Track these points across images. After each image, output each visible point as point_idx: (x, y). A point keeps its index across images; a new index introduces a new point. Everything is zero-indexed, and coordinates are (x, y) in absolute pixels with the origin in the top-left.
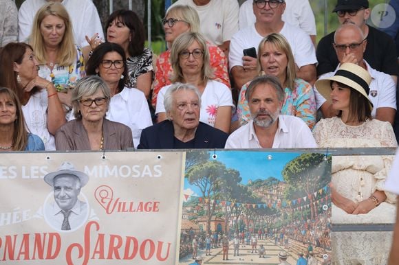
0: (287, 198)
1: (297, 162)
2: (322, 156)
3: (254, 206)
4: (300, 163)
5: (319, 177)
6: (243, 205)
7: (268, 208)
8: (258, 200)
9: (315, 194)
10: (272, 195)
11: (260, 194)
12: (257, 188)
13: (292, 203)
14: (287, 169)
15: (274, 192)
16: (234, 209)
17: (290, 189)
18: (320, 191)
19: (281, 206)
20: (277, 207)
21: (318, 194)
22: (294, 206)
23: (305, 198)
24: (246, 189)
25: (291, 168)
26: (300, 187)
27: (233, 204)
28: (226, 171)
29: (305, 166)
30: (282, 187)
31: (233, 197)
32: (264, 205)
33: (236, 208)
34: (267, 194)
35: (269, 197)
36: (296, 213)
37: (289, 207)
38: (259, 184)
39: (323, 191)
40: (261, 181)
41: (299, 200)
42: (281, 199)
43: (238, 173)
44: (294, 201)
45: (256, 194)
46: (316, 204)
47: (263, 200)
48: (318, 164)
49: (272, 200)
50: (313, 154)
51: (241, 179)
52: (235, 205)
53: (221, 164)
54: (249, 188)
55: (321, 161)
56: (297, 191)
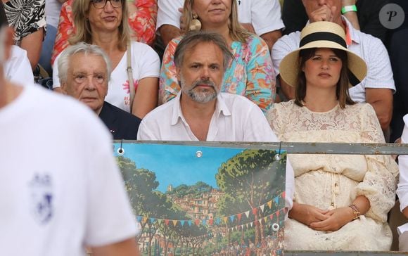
0: (223, 212)
1: (238, 162)
2: (273, 154)
3: (175, 222)
4: (242, 162)
5: (268, 184)
6: (160, 221)
7: (195, 226)
8: (181, 215)
9: (262, 207)
10: (200, 208)
11: (184, 206)
12: (180, 197)
13: (229, 219)
14: (223, 171)
15: (204, 204)
16: (147, 226)
17: (227, 199)
18: (270, 204)
19: (213, 223)
20: (208, 226)
21: (266, 208)
22: (231, 224)
23: (247, 213)
24: (164, 198)
25: (229, 170)
26: (241, 197)
27: (145, 219)
28: (136, 172)
29: (249, 168)
30: (216, 196)
31: (145, 210)
32: (190, 222)
33: (150, 224)
34: (193, 206)
35: (196, 210)
36: (234, 234)
37: (224, 226)
38: (182, 191)
39: (273, 204)
40: (185, 187)
41: (239, 215)
42: (214, 214)
43: (153, 176)
44: (232, 218)
45: (179, 205)
46: (263, 221)
47: (189, 215)
48: (266, 165)
49: (201, 215)
50: (261, 151)
51: (157, 184)
52: (148, 221)
53: (129, 161)
54: (169, 197)
55: (272, 161)
56: (237, 202)
